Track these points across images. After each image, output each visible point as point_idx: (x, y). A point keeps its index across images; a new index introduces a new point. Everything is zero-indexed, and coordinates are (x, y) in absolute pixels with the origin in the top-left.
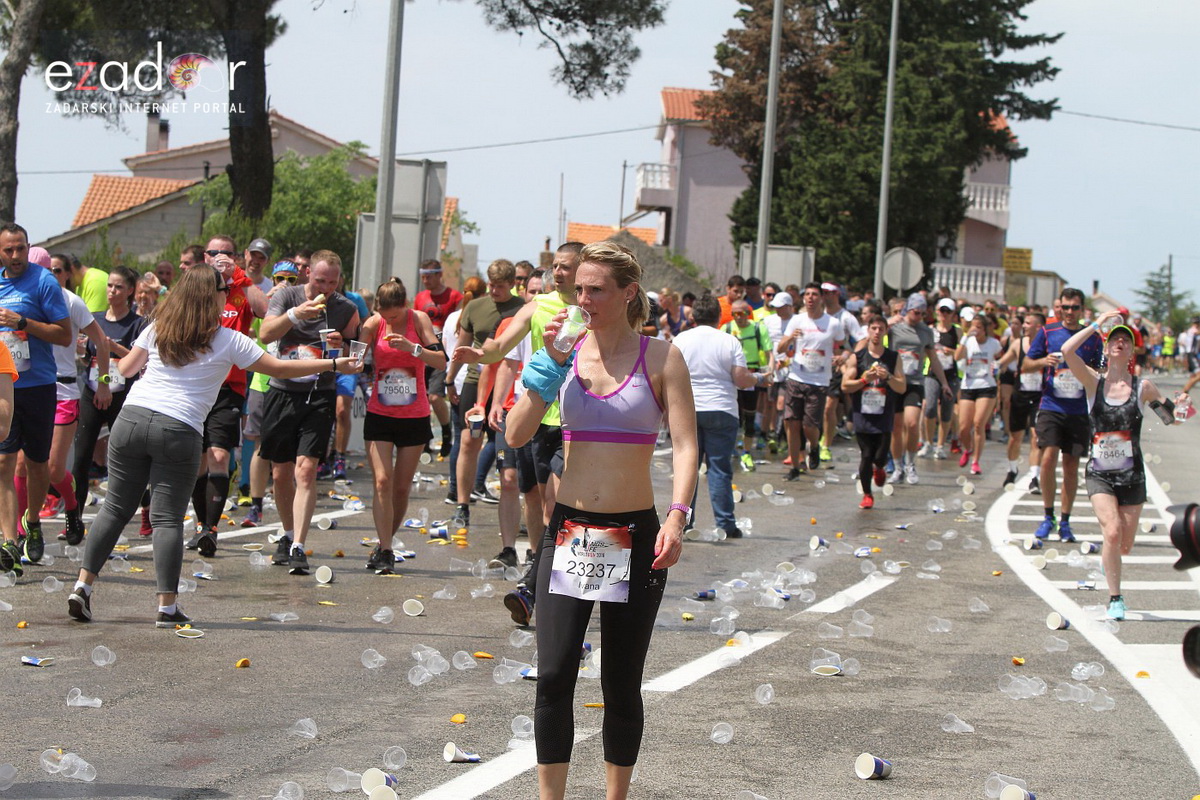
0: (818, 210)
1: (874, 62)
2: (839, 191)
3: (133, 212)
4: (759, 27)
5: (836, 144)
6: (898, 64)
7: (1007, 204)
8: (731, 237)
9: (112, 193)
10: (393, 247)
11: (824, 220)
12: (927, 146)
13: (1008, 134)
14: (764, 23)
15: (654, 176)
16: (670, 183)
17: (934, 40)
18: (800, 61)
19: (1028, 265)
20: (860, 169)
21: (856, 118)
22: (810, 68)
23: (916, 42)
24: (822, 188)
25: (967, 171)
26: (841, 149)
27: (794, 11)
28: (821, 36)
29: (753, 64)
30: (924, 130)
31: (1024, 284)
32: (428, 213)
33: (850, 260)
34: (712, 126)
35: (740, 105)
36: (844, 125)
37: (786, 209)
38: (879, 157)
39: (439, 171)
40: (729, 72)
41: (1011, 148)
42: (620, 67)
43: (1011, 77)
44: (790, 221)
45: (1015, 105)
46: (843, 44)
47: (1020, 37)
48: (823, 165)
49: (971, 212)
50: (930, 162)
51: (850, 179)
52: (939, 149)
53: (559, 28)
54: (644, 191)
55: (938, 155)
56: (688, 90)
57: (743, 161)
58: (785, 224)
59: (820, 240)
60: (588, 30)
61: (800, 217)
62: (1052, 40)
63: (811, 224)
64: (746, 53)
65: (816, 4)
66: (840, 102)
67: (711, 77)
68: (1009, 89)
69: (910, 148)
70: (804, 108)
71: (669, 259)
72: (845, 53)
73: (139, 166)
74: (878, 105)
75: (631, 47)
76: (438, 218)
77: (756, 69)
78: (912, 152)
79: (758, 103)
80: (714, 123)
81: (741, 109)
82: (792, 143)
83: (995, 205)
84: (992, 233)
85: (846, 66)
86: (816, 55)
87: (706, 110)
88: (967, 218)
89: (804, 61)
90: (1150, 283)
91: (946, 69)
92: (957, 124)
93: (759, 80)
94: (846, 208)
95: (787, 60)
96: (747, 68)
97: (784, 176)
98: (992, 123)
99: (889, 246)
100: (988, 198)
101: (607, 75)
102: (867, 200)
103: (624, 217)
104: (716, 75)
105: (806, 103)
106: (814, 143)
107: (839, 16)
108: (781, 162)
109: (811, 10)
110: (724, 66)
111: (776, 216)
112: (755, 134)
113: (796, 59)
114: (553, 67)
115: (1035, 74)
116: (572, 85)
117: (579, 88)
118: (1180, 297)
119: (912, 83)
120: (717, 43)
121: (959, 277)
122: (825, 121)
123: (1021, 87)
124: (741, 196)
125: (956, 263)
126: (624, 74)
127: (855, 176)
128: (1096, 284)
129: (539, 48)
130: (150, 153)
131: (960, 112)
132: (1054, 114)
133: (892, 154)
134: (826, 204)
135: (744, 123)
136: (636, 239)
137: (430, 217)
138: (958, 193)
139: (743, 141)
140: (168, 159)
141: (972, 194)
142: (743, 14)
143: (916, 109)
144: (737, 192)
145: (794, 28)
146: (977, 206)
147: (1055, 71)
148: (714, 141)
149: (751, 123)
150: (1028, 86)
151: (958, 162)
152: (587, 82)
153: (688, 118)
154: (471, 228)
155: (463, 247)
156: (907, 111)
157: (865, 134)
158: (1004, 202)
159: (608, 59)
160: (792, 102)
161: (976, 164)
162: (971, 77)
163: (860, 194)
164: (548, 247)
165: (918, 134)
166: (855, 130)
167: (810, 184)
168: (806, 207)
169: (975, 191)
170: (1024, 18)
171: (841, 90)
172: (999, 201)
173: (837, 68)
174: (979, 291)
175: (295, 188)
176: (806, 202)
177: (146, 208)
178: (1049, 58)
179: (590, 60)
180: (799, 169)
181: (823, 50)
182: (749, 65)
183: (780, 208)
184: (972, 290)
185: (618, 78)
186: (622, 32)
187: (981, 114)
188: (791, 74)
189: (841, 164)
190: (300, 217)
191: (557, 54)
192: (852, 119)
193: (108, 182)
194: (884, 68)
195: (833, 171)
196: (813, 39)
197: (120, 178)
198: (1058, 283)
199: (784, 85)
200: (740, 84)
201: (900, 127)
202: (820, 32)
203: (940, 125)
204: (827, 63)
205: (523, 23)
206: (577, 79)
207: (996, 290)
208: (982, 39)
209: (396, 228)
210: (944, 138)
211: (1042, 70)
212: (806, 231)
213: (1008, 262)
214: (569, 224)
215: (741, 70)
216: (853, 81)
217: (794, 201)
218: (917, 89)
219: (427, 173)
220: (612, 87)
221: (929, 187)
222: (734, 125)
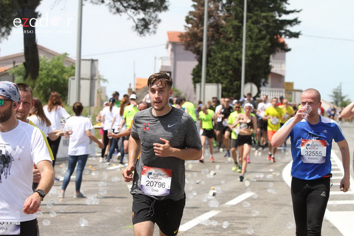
0: (221, 71)
1: (239, 21)
2: (228, 64)
4: (199, 10)
5: (227, 49)
6: (247, 21)
7: (285, 67)
8: (192, 81)
10: (81, 88)
12: (258, 48)
13: (285, 43)
14: (201, 8)
15: (165, 61)
16: (171, 63)
17: (259, 12)
18: (214, 21)
19: (293, 88)
20: (235, 57)
21: (233, 40)
22: (217, 23)
23: (252, 13)
24: (222, 64)
25: (271, 57)
26: (229, 50)
27: (211, 4)
28: (220, 12)
29: (198, 23)
30: (257, 43)
31: (290, 93)
35: (194, 37)
36: (229, 42)
37: (210, 71)
38: (241, 53)
39: (96, 63)
40: (190, 26)
41: (286, 48)
42: (155, 25)
43: (285, 24)
44: (212, 75)
45: (287, 34)
46: (228, 15)
47: (288, 11)
48: (222, 56)
49: (273, 70)
50: (259, 54)
52: (261, 49)
53: (134, 13)
54: (162, 67)
55: (261, 51)
56: (176, 32)
57: (195, 55)
58: (210, 76)
59: (223, 81)
60: (143, 13)
61: (215, 73)
62: (298, 12)
63: (219, 75)
64: (195, 19)
65: (219, 1)
66: (228, 34)
68: (285, 28)
69: (251, 49)
70: (215, 37)
72: (229, 18)
74: (240, 35)
75: (158, 19)
76: (95, 78)
78: (253, 51)
79: (200, 36)
80: (186, 43)
82: (212, 49)
84: (280, 77)
85: (229, 22)
86: (219, 19)
87: (183, 38)
88: (271, 72)
90: (334, 92)
91: (263, 22)
92: (267, 41)
93: (200, 28)
94: (231, 70)
95: (210, 21)
96: (196, 24)
97: (210, 60)
98: (279, 40)
99: (246, 82)
100: (278, 65)
101: (150, 28)
102: (238, 67)
104: (186, 27)
105: (216, 35)
106: (219, 49)
107: (226, 5)
108: (209, 55)
109: (217, 3)
110: (188, 24)
111: (208, 74)
112: (199, 46)
113: (212, 20)
115: (293, 23)
116: (139, 32)
117: (141, 33)
118: (344, 97)
119: (252, 27)
121: (269, 92)
122: (223, 41)
123: (288, 28)
124: (195, 67)
125: (268, 88)
126: (156, 28)
127: (233, 59)
131: (268, 37)
132: (300, 36)
133: (246, 51)
134: (224, 69)
135: (196, 43)
137: (93, 78)
138: (268, 64)
139: (196, 49)
141: (273, 64)
142: (194, 6)
143: (253, 36)
145: (212, 10)
146: (275, 68)
147: (300, 22)
148: (185, 49)
149: (198, 43)
150: (291, 27)
151: (268, 53)
152: (143, 31)
153: (176, 41)
154: (105, 80)
155: (101, 87)
157: (236, 45)
159: (150, 23)
160: (211, 35)
161: (274, 54)
162: (272, 25)
163: (235, 65)
164: (130, 86)
165: (254, 45)
166: (233, 44)
168: (217, 70)
170: (289, 4)
171: (228, 30)
172: (282, 66)
173: (226, 23)
175: (45, 69)
176: (217, 68)
178: (298, 18)
179: (144, 23)
180: (214, 58)
181: (221, 17)
185: (154, 29)
186: (155, 14)
187: (275, 37)
188: (211, 25)
189: (229, 56)
190: (47, 79)
191: (133, 22)
194: (242, 22)
195: (226, 58)
196: (218, 14)
199: (209, 29)
200: (194, 30)
201: (248, 42)
203: (262, 41)
204: (223, 21)
205: (121, 12)
206: (140, 30)
208: (275, 12)
209: (82, 82)
210: (263, 45)
211: (295, 21)
212: (217, 78)
213: (286, 87)
214: (137, 78)
215: (194, 25)
216: (232, 27)
217: (213, 68)
218: (253, 29)
219: (92, 63)
220: (152, 32)
221: (259, 62)
222: (192, 43)
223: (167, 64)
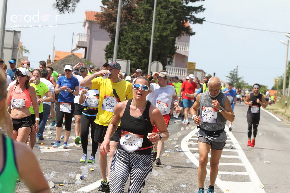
0: (132, 49)
1: (150, 5)
2: (138, 43)
5: (138, 29)
6: (157, 6)
7: (188, 49)
8: (105, 57)
10: (4, 57)
11: (133, 52)
12: (165, 31)
13: (190, 28)
15: (82, 37)
16: (87, 40)
18: (127, 4)
19: (194, 68)
20: (145, 37)
21: (144, 22)
22: (130, 6)
24: (133, 43)
25: (177, 39)
26: (139, 31)
29: (113, 4)
30: (165, 26)
33: (141, 64)
34: (100, 23)
35: (109, 17)
36: (140, 23)
37: (122, 48)
38: (150, 34)
39: (18, 34)
40: (106, 7)
41: (190, 32)
42: (74, 4)
43: (191, 11)
44: (123, 52)
45: (192, 19)
48: (133, 35)
49: (178, 51)
50: (166, 36)
51: (141, 40)
52: (169, 32)
54: (79, 42)
55: (168, 33)
56: (93, 12)
57: (109, 34)
58: (121, 53)
59: (132, 58)
61: (126, 51)
63: (129, 53)
64: (111, 1)
67: (100, 8)
68: (190, 14)
69: (160, 31)
70: (128, 18)
71: (86, 63)
74: (151, 18)
76: (18, 48)
77: (114, 6)
78: (160, 32)
79: (114, 16)
80: (101, 22)
81: (109, 18)
82: (124, 28)
83: (185, 49)
84: (184, 58)
85: (141, 6)
86: (132, 2)
87: (98, 18)
88: (176, 53)
89: (128, 4)
90: (231, 74)
91: (171, 8)
92: (174, 24)
93: (115, 9)
94: (140, 49)
95: (123, 4)
96: (111, 5)
97: (122, 38)
98: (185, 24)
99: (153, 61)
100: (183, 47)
101: (69, 7)
102: (146, 47)
103: (73, 49)
104: (102, 7)
105: (129, 17)
106: (131, 29)
108: (121, 34)
110: (104, 5)
111: (119, 51)
112: (113, 26)
114: (53, 4)
115: (198, 10)
116: (59, 9)
117: (61, 10)
118: (240, 79)
119: (161, 12)
121: (173, 70)
122: (134, 22)
123: (194, 14)
124: (108, 44)
125: (172, 66)
126: (74, 7)
127: (143, 39)
128: (214, 74)
131: (175, 21)
132: (204, 22)
133: (154, 33)
134: (134, 47)
135: (110, 22)
136: (76, 56)
137: (15, 48)
138: (174, 45)
139: (110, 28)
141: (178, 45)
143: (162, 19)
144: (107, 42)
146: (179, 49)
147: (204, 9)
148: (100, 27)
149: (112, 22)
150: (196, 14)
151: (174, 36)
152: (63, 8)
153: (93, 20)
154: (27, 51)
155: (23, 57)
156: (159, 20)
157: (146, 27)
158: (187, 48)
159: (70, 2)
160: (125, 16)
161: (180, 36)
162: (179, 10)
163: (144, 45)
164: (49, 58)
165: (162, 27)
166: (143, 25)
167: (129, 41)
168: (128, 48)
169: (179, 45)
171: (140, 13)
172: (186, 48)
173: (138, 7)
174: (179, 75)
176: (128, 47)
178: (203, 5)
179: (64, 2)
180: (126, 36)
181: (134, 1)
182: (112, 5)
183: (120, 48)
185: (73, 8)
187: (182, 22)
188: (125, 8)
189: (139, 35)
192: (142, 22)
194: (153, 7)
195: (136, 37)
198: (203, 73)
199: (122, 11)
200: (109, 10)
201: (157, 25)
203: (169, 24)
204: (136, 5)
206: (60, 8)
207: (184, 75)
210: (170, 28)
211: (200, 9)
212: (128, 55)
213: (188, 67)
214: (56, 51)
215: (109, 6)
216: (143, 10)
217: (124, 46)
218: (162, 14)
219: (15, 34)
220: (71, 10)
221: (165, 43)
222: (107, 23)
223: (83, 40)
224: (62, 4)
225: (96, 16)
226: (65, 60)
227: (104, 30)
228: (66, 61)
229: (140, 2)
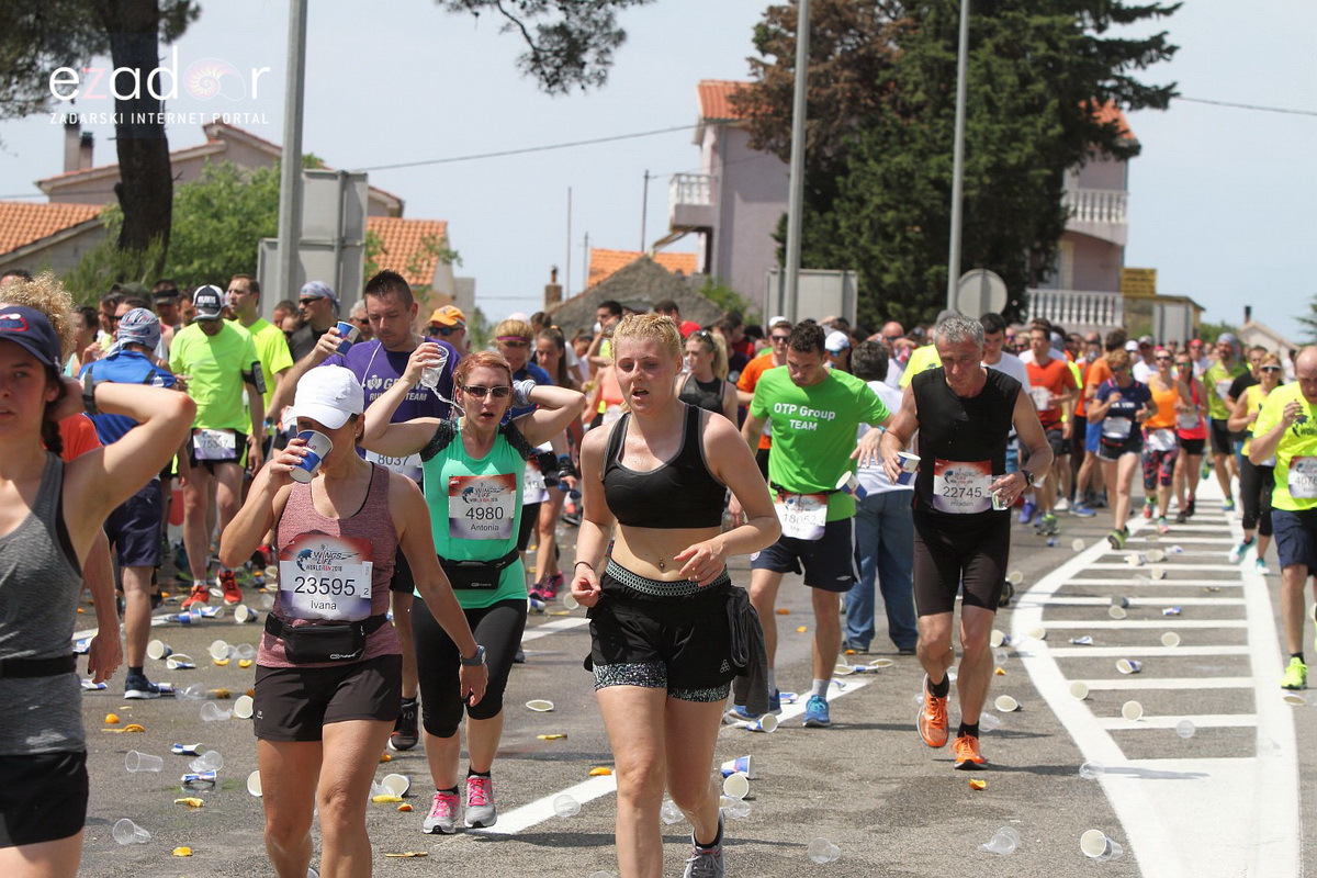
0: (883, 226)
1: (944, 43)
2: (908, 201)
3: (39, 246)
5: (904, 144)
6: (974, 43)
7: (1124, 214)
9: (21, 224)
12: (1014, 145)
13: (1117, 128)
15: (690, 189)
16: (711, 197)
17: (1020, 14)
18: (857, 43)
19: (1152, 289)
20: (933, 175)
21: (927, 111)
22: (869, 52)
23: (998, 17)
24: (887, 199)
25: (1068, 174)
28: (883, 13)
30: (1011, 126)
31: (1148, 312)
32: (346, 238)
33: (921, 286)
34: (751, 127)
36: (913, 120)
37: (843, 224)
38: (951, 159)
39: (358, 186)
40: (771, 59)
41: (1121, 144)
42: (601, 53)
43: (1117, 58)
44: (847, 241)
45: (1124, 92)
46: (909, 21)
47: (1128, 9)
48: (888, 170)
49: (1072, 224)
50: (1018, 164)
51: (920, 187)
52: (1029, 149)
54: (678, 208)
55: (1027, 155)
58: (842, 244)
59: (885, 263)
60: (560, 9)
61: (861, 234)
62: (1168, 12)
63: (874, 242)
66: (907, 92)
68: (1117, 72)
69: (992, 147)
70: (863, 102)
72: (912, 33)
73: (56, 190)
74: (952, 95)
75: (615, 28)
76: (357, 243)
78: (996, 153)
80: (753, 122)
82: (849, 144)
83: (1109, 217)
84: (1105, 252)
85: (913, 48)
86: (877, 35)
87: (743, 105)
88: (1068, 231)
89: (862, 43)
90: (1315, 308)
91: (1036, 49)
92: (1049, 117)
94: (915, 223)
95: (843, 43)
97: (840, 185)
98: (1095, 115)
99: (965, 268)
100: (1101, 208)
101: (584, 64)
102: (941, 213)
104: (754, 63)
105: (865, 94)
106: (878, 143)
110: (764, 52)
113: (852, 41)
114: (518, 55)
115: (1148, 53)
116: (543, 77)
117: (551, 80)
119: (995, 68)
120: (755, 24)
121: (1067, 305)
122: (891, 116)
123: (1131, 71)
125: (1063, 288)
126: (605, 63)
127: (927, 184)
128: (1248, 310)
129: (500, 33)
130: (69, 173)
131: (1054, 103)
132: (1173, 102)
134: (892, 220)
136: (658, 266)
137: (347, 242)
138: (1053, 201)
140: (90, 181)
143: (1000, 99)
145: (849, 3)
146: (1081, 217)
147: (1172, 50)
148: (753, 144)
150: (1140, 69)
151: (1054, 163)
152: (561, 74)
153: (723, 117)
154: (451, 257)
155: (455, 282)
156: (989, 102)
157: (937, 131)
158: (1120, 213)
159: (585, 43)
160: (849, 94)
161: (1077, 164)
162: (1067, 58)
163: (933, 206)
164: (554, 280)
165: (1003, 131)
166: (925, 127)
167: (872, 194)
168: (867, 223)
169: (1077, 198)
171: (908, 78)
172: (1114, 211)
173: (902, 51)
174: (1091, 322)
176: (868, 216)
177: (55, 240)
178: (1166, 33)
179: (564, 45)
180: (857, 176)
181: (884, 29)
183: (836, 225)
184: (1083, 321)
185: (598, 67)
186: (602, 11)
187: (1083, 104)
188: (846, 59)
189: (909, 170)
190: (238, 248)
191: (523, 37)
192: (921, 113)
193: (16, 210)
194: (955, 48)
195: (900, 177)
196: (873, 16)
197: (31, 205)
198: (1191, 309)
199: (838, 74)
200: (784, 73)
201: (979, 121)
202: (882, 8)
203: (1030, 118)
204: (892, 45)
206: (549, 70)
207: (1112, 321)
208: (1081, 11)
210: (1035, 134)
211: (1158, 47)
212: (865, 250)
213: (1127, 286)
214: (593, 250)
215: (785, 56)
216: (921, 67)
217: (853, 215)
218: (1001, 75)
219: (343, 187)
220: (591, 78)
221: (1018, 195)
222: (777, 123)
223: (696, 201)
224: (556, 54)
225: (732, 99)
226: (615, 283)
227: (767, 153)
228: (618, 287)
229: (908, 34)
